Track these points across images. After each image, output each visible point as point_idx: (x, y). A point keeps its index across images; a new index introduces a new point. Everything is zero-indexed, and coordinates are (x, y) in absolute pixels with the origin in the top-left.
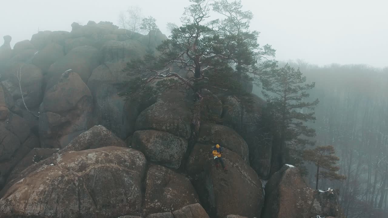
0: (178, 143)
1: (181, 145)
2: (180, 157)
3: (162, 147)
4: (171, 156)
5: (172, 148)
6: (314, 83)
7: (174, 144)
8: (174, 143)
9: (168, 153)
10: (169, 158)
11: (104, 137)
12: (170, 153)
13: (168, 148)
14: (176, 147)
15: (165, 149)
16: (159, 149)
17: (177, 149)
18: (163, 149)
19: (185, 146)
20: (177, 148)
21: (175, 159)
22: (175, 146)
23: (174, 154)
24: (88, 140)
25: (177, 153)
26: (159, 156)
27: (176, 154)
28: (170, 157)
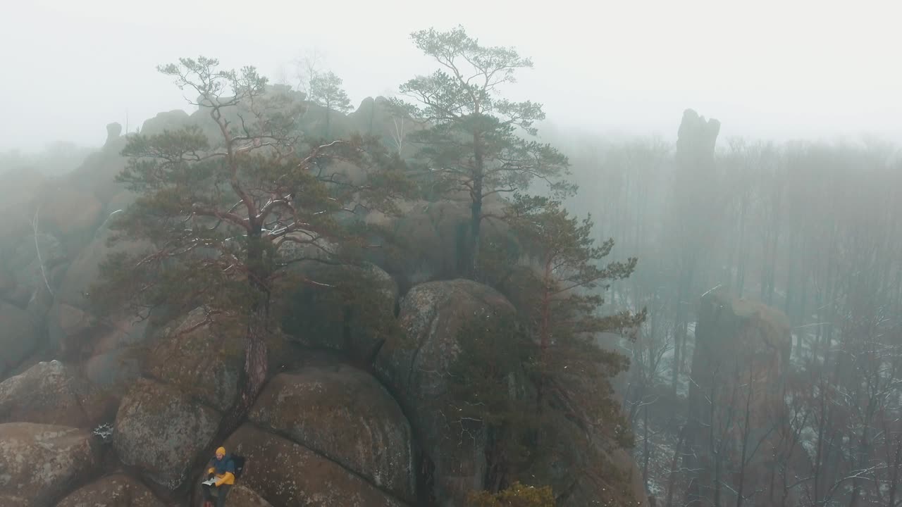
0: (187, 423)
1: (196, 428)
2: (186, 460)
3: (146, 430)
4: (162, 456)
5: (167, 435)
6: (633, 263)
7: (175, 425)
8: (175, 422)
9: (153, 448)
10: (154, 461)
11: (42, 393)
12: (160, 449)
13: (157, 435)
14: (180, 432)
15: (151, 435)
16: (138, 435)
17: (179, 438)
18: (146, 437)
19: (205, 431)
20: (180, 435)
21: (169, 465)
22: (178, 430)
23: (169, 451)
24: (9, 397)
25: (177, 449)
26: (134, 453)
27: (173, 453)
28: (158, 458)
